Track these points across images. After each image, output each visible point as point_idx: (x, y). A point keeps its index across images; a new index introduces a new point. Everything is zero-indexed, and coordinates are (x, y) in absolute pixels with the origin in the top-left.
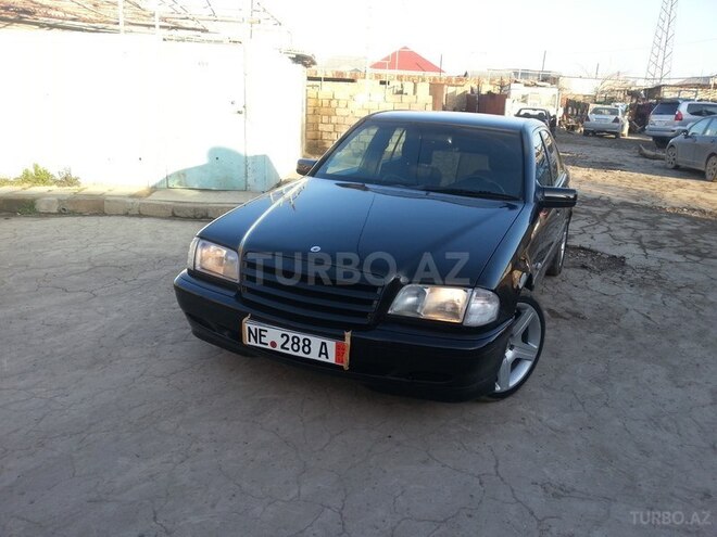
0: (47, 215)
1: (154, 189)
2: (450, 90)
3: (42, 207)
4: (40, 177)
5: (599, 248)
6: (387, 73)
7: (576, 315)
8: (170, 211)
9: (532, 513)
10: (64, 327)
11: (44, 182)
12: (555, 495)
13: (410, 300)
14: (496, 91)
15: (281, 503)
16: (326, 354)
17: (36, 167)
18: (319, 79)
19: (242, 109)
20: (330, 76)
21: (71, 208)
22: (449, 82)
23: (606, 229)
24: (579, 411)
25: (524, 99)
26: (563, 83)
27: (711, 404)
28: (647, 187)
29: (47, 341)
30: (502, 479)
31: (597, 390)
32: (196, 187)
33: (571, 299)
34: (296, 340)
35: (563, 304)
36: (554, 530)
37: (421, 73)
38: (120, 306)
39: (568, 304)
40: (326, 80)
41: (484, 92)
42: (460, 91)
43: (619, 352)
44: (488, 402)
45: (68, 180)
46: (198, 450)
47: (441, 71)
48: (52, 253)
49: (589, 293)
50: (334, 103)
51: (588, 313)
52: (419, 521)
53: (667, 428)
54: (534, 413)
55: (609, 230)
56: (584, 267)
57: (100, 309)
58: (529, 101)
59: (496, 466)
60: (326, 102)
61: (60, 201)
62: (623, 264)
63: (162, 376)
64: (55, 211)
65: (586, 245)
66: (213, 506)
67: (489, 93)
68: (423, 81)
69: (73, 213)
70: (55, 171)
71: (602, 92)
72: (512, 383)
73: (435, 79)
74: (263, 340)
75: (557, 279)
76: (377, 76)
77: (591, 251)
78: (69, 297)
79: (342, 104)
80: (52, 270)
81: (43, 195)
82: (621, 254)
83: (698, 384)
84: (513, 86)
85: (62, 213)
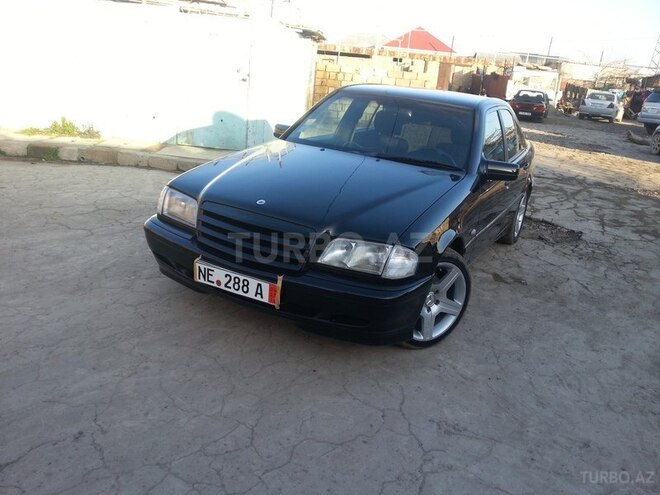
0: (68, 162)
1: (165, 145)
2: (457, 69)
3: (64, 155)
4: (66, 129)
5: (560, 223)
6: (400, 52)
7: (519, 281)
8: (175, 165)
9: (421, 445)
10: (59, 258)
11: (70, 134)
12: (447, 433)
13: (338, 252)
14: (500, 72)
15: (203, 417)
16: (261, 294)
17: (63, 120)
18: (336, 54)
19: (246, 77)
20: (347, 51)
21: (89, 157)
22: (458, 62)
23: (572, 205)
24: (493, 363)
25: (526, 81)
26: (565, 67)
27: (619, 368)
28: (625, 170)
29: (43, 268)
30: (403, 414)
31: (517, 347)
32: (202, 145)
33: (518, 266)
34: (237, 280)
35: (509, 270)
36: (436, 461)
37: (432, 53)
38: (111, 243)
39: (514, 271)
40: (343, 54)
41: (488, 73)
42: (466, 70)
43: (548, 316)
44: (411, 349)
45: (90, 133)
46: (147, 368)
47: (451, 51)
48: (65, 196)
49: (537, 262)
50: (340, 76)
51: (530, 280)
52: (318, 442)
53: (569, 385)
54: (450, 361)
55: (576, 206)
56: (541, 239)
57: (93, 246)
58: (530, 83)
59: (402, 403)
60: (333, 75)
61: (79, 150)
62: (579, 238)
63: (132, 306)
64: (75, 159)
65: (548, 219)
66: (146, 414)
67: (493, 74)
68: (434, 59)
69: (90, 162)
70: (80, 124)
71: (602, 79)
72: (436, 334)
73: (445, 58)
74: (211, 278)
75: (511, 248)
76: (392, 53)
77: (553, 225)
78: (70, 233)
79: (348, 78)
80: (62, 210)
81: (67, 145)
82: (580, 230)
83: (612, 349)
84: (516, 68)
85: (81, 161)
